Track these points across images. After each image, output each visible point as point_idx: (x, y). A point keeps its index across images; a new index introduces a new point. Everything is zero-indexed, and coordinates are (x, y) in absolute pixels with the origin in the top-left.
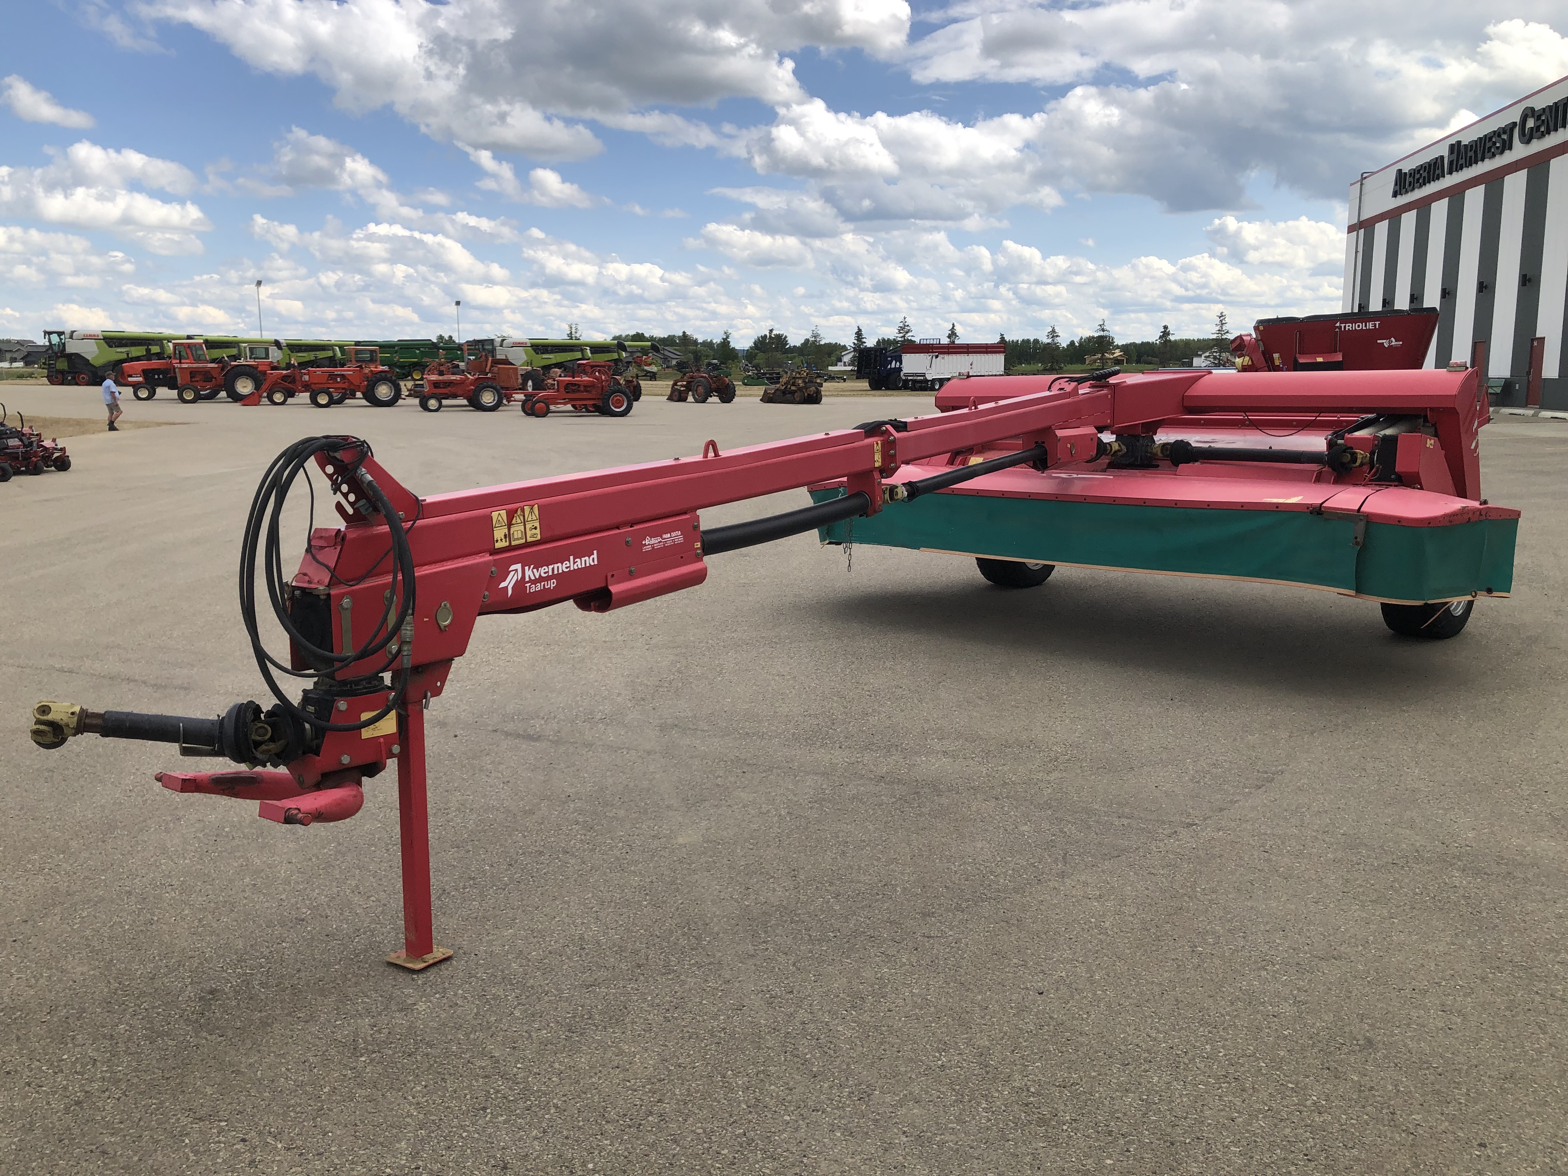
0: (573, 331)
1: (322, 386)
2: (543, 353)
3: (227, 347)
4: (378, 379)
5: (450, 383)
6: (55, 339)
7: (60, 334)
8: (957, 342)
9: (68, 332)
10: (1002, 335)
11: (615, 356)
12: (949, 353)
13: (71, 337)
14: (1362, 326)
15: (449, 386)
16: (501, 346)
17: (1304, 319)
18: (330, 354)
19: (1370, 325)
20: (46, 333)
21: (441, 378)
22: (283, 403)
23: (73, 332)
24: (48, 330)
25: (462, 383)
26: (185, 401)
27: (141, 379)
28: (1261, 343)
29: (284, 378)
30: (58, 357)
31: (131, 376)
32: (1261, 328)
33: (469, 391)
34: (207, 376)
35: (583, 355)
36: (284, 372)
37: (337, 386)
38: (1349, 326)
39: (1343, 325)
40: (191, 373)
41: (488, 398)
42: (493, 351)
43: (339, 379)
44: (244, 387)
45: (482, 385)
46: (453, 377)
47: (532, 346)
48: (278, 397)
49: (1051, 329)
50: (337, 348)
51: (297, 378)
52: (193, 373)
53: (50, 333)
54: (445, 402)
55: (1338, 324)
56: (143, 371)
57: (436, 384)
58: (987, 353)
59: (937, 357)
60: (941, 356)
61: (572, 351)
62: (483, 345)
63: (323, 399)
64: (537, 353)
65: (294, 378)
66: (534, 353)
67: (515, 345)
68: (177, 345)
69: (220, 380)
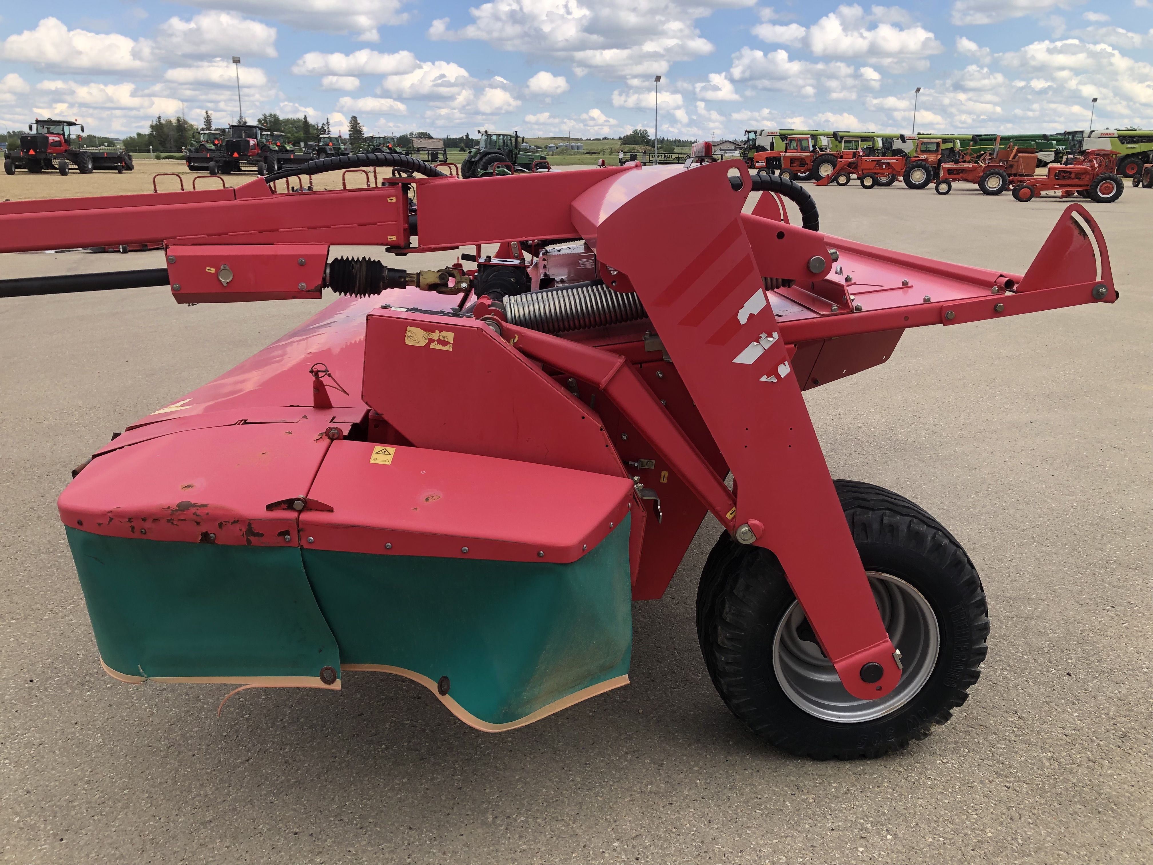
1: (871, 171)
2: (1129, 143)
3: (866, 141)
4: (920, 165)
5: (963, 170)
6: (752, 135)
7: (755, 132)
9: (759, 130)
13: (761, 135)
15: (962, 172)
16: (1089, 137)
18: (950, 145)
20: (746, 131)
21: (956, 166)
22: (845, 184)
23: (762, 131)
24: (748, 129)
25: (974, 169)
27: (764, 164)
29: (850, 165)
30: (750, 149)
31: (758, 162)
33: (979, 177)
34: (802, 162)
36: (850, 160)
37: (881, 171)
40: (791, 160)
41: (994, 183)
42: (1081, 142)
43: (884, 166)
44: (825, 171)
45: (989, 172)
46: (966, 165)
47: (1119, 137)
48: (842, 180)
50: (958, 141)
52: (793, 160)
53: (749, 132)
54: (955, 185)
56: (767, 158)
57: (950, 171)
62: (1073, 137)
63: (868, 182)
64: (1123, 143)
65: (857, 165)
66: (1120, 143)
67: (1103, 136)
68: (792, 140)
69: (810, 165)
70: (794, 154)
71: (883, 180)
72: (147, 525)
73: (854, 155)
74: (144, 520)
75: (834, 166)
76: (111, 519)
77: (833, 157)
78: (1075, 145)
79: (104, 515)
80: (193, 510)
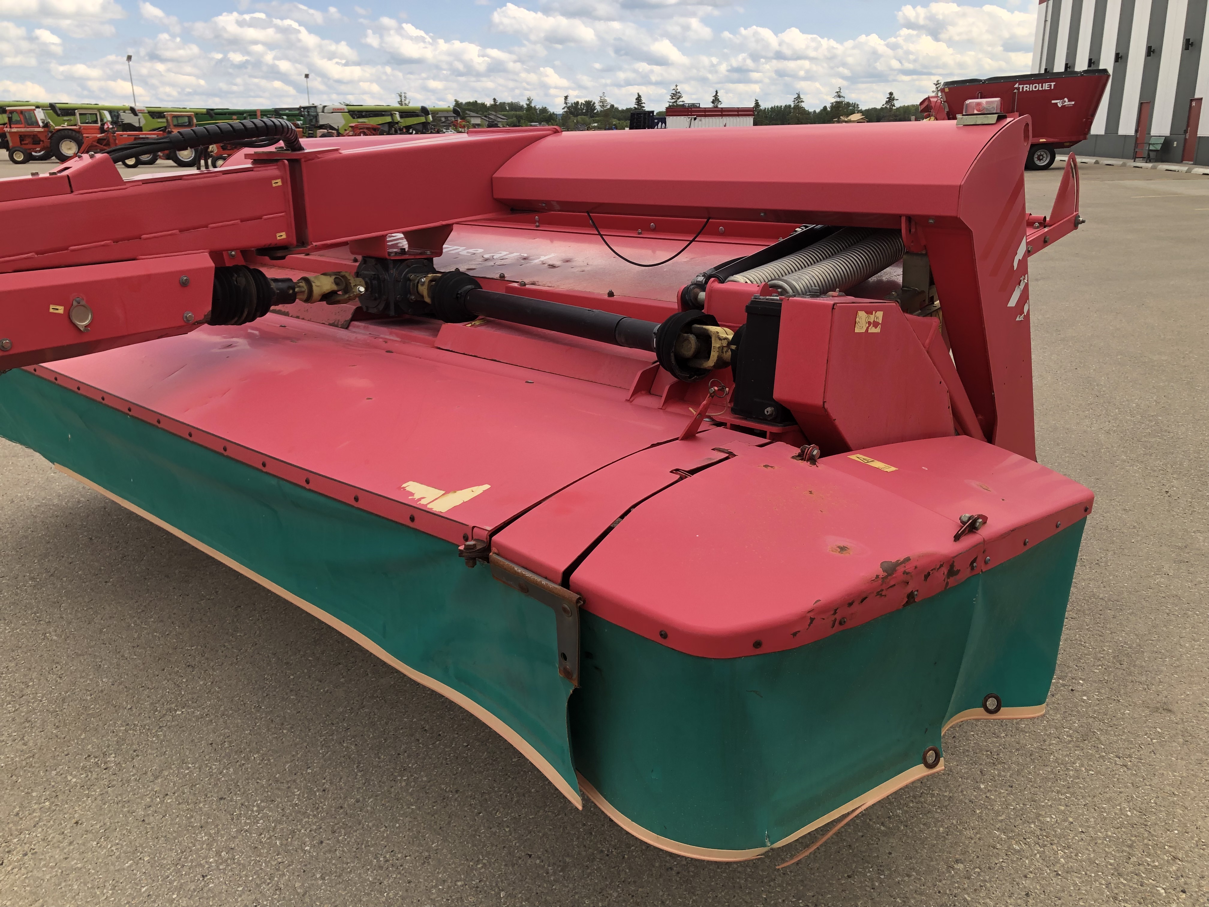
0: (403, 98)
2: (358, 118)
8: (720, 106)
10: (756, 100)
11: (422, 119)
12: (705, 116)
14: (1039, 87)
16: (323, 112)
17: (985, 80)
19: (1046, 86)
26: (16, 162)
28: (946, 104)
29: (99, 141)
32: (947, 90)
34: (35, 139)
35: (392, 119)
36: (99, 136)
38: (1027, 88)
39: (1021, 86)
40: (21, 136)
42: (316, 117)
44: (68, 149)
47: (349, 111)
49: (796, 96)
51: (111, 141)
52: (22, 137)
55: (1016, 86)
58: (738, 115)
59: (695, 119)
60: (698, 118)
61: (383, 115)
62: (308, 112)
63: (131, 161)
64: (354, 118)
65: (108, 141)
66: (352, 118)
67: (335, 111)
68: (12, 112)
69: (47, 143)
70: (23, 130)
71: (145, 158)
72: (856, 608)
73: (102, 130)
74: (850, 604)
75: (79, 144)
76: (812, 620)
77: (74, 133)
78: (311, 120)
79: (802, 618)
80: (901, 569)
